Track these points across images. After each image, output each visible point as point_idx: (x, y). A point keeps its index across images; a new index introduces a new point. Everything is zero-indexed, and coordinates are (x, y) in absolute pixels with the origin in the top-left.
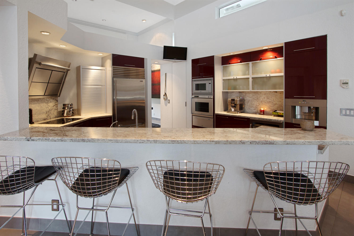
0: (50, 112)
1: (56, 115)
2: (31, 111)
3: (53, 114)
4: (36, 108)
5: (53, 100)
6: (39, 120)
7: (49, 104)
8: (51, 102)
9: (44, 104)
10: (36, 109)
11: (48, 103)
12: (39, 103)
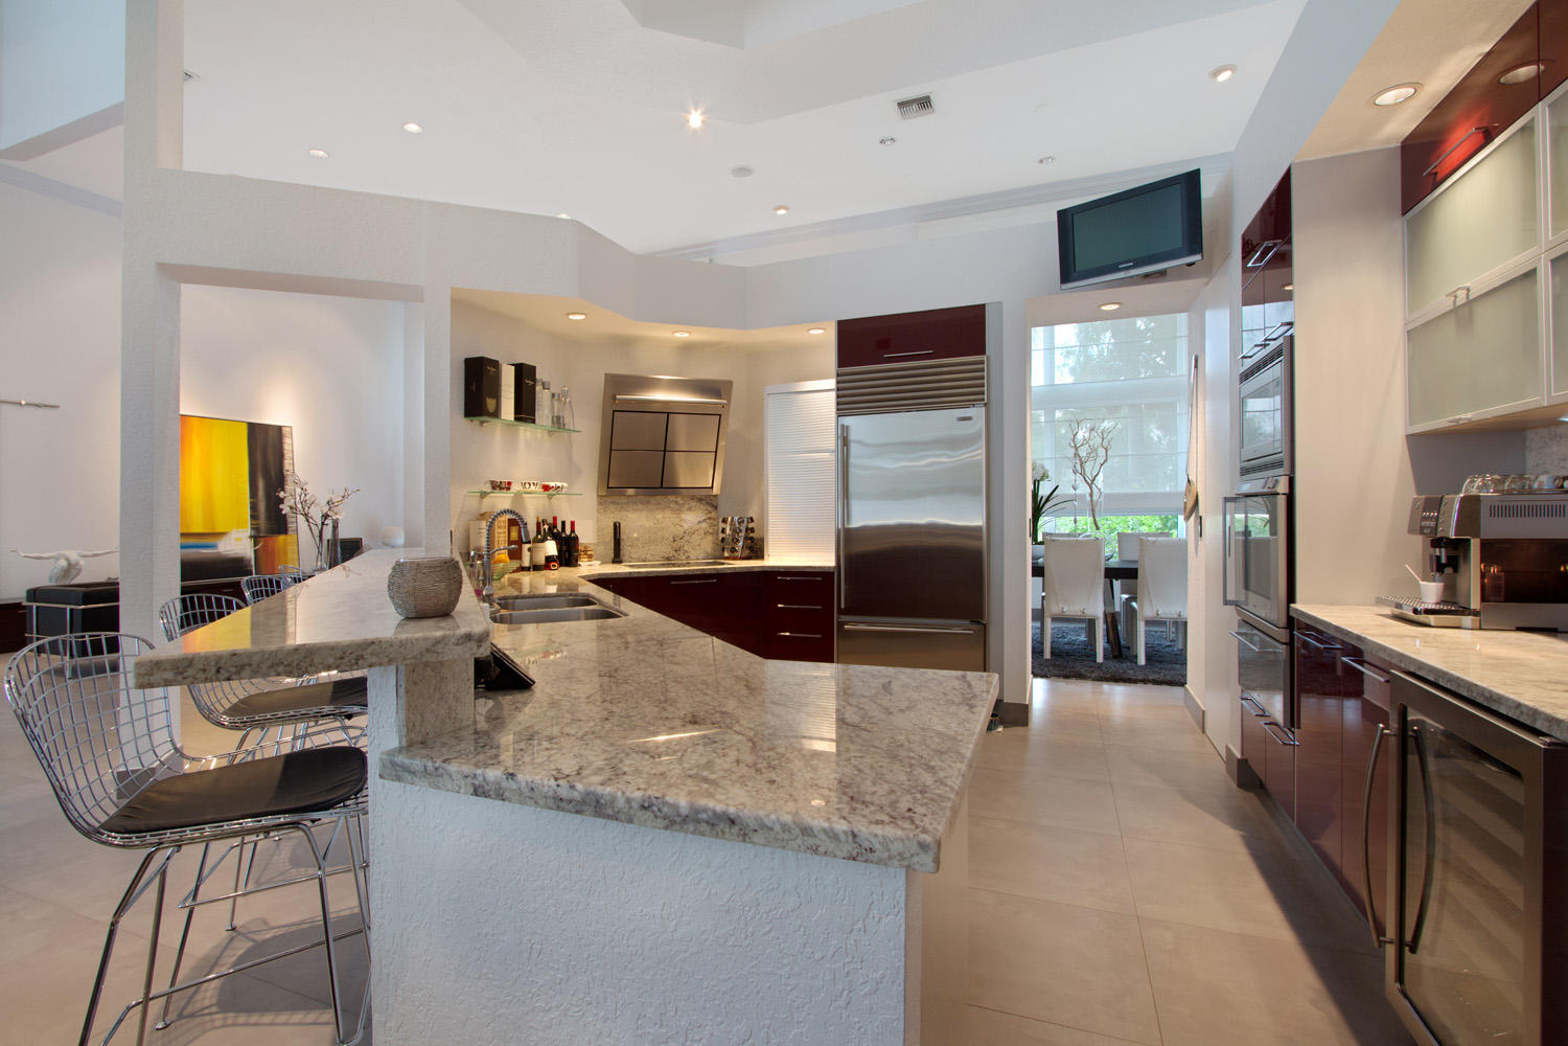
0: (687, 538)
1: (709, 550)
2: (617, 528)
3: (699, 545)
4: (639, 523)
5: (698, 504)
6: (649, 557)
7: (684, 516)
8: (690, 509)
9: (668, 514)
10: (641, 526)
11: (678, 511)
12: (651, 510)
